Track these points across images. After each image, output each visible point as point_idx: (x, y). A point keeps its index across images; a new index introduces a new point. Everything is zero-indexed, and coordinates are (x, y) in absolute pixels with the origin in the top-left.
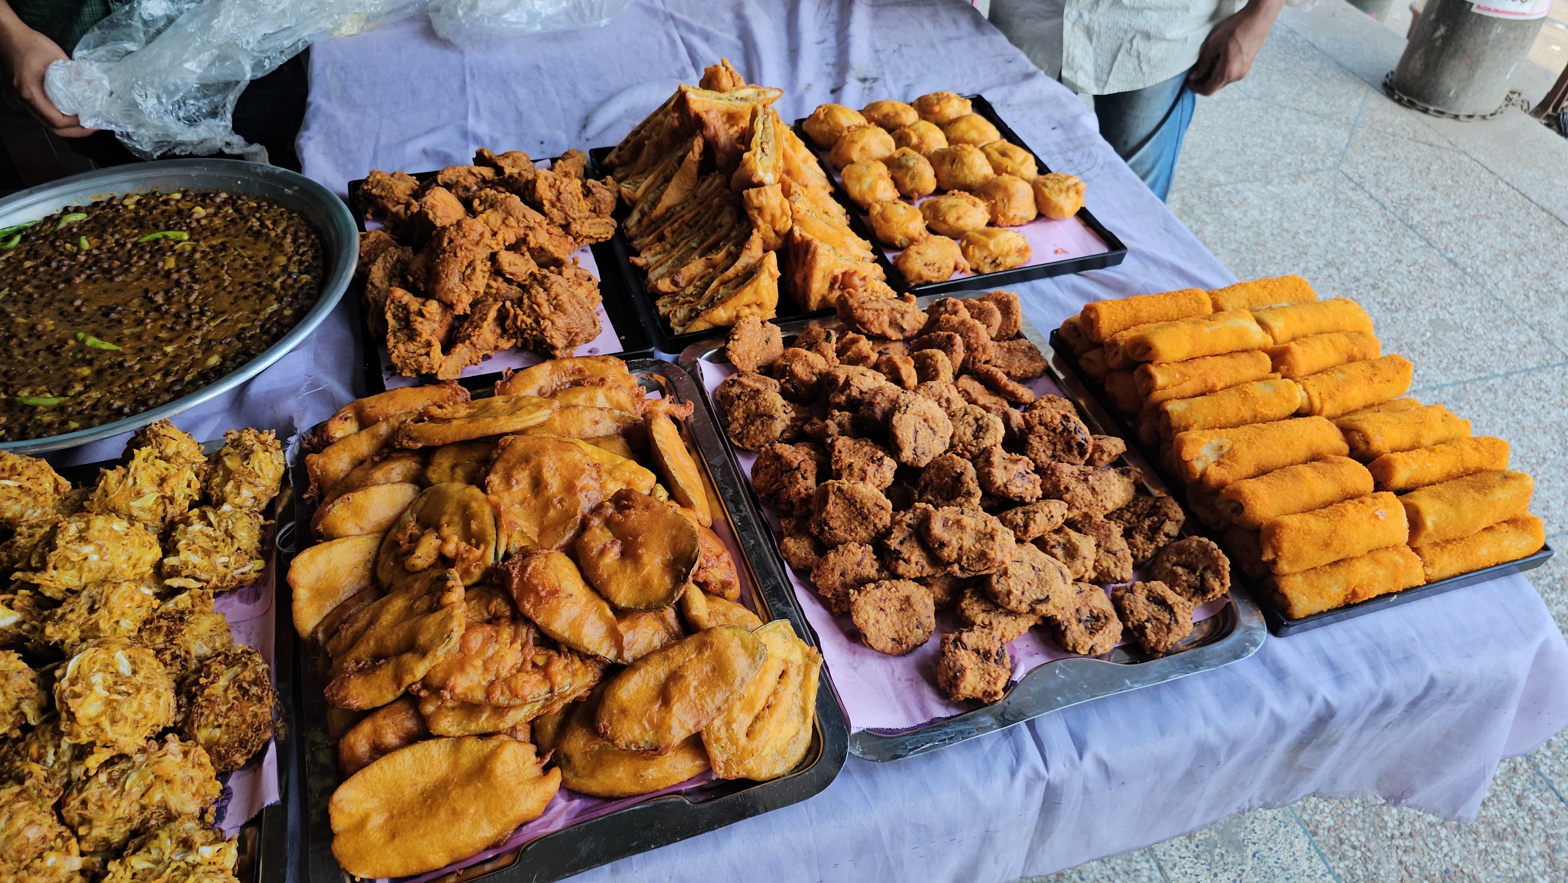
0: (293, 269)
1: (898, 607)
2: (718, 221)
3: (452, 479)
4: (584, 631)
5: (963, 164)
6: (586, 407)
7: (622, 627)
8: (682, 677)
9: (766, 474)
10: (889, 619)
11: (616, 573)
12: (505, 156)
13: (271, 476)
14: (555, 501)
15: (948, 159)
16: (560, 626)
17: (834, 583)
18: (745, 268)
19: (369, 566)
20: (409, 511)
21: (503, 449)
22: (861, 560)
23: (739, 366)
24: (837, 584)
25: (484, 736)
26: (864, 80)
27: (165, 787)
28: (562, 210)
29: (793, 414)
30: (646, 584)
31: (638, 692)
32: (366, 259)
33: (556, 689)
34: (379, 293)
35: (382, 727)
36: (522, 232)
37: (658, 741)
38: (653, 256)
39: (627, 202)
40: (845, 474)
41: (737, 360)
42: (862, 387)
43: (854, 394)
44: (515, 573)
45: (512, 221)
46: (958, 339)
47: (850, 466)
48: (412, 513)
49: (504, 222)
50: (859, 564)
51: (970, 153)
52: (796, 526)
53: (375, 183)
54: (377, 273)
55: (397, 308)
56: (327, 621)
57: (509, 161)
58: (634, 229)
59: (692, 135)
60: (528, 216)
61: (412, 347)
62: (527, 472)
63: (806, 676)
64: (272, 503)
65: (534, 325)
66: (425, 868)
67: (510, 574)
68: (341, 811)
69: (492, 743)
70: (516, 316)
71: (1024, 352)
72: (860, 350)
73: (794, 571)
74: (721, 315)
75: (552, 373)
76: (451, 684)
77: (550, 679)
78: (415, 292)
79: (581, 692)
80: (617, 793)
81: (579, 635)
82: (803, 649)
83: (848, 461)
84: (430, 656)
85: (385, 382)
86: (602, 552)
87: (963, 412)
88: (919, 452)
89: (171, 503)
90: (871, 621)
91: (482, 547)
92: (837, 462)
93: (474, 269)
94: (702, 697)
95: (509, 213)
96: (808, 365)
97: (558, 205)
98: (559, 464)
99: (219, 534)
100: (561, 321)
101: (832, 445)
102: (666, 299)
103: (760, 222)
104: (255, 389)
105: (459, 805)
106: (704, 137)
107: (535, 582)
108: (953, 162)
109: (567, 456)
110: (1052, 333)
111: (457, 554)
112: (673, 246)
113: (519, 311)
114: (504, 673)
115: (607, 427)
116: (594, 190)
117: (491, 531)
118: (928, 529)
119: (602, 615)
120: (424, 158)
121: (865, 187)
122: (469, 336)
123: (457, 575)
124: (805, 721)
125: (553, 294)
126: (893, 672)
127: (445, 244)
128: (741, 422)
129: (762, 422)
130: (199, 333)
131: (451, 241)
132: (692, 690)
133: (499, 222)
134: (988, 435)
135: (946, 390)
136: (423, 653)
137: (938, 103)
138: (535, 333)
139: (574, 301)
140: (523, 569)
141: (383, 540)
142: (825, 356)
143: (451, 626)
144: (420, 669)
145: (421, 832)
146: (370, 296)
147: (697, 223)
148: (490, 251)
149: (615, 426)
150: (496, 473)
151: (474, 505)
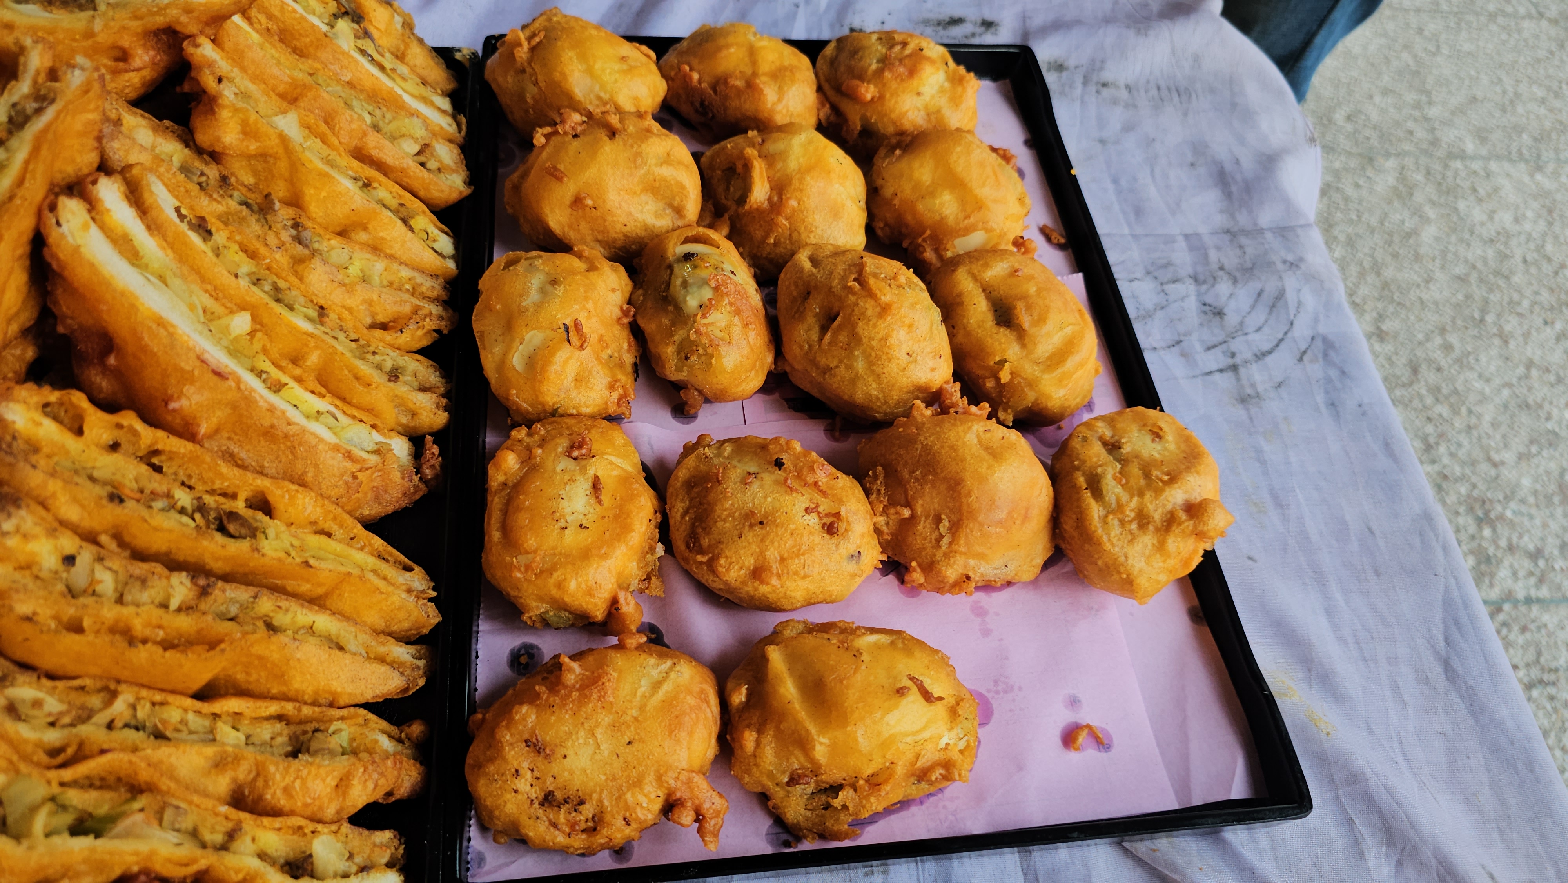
5: (855, 339)
15: (815, 307)
108: (828, 320)
137: (879, 73)
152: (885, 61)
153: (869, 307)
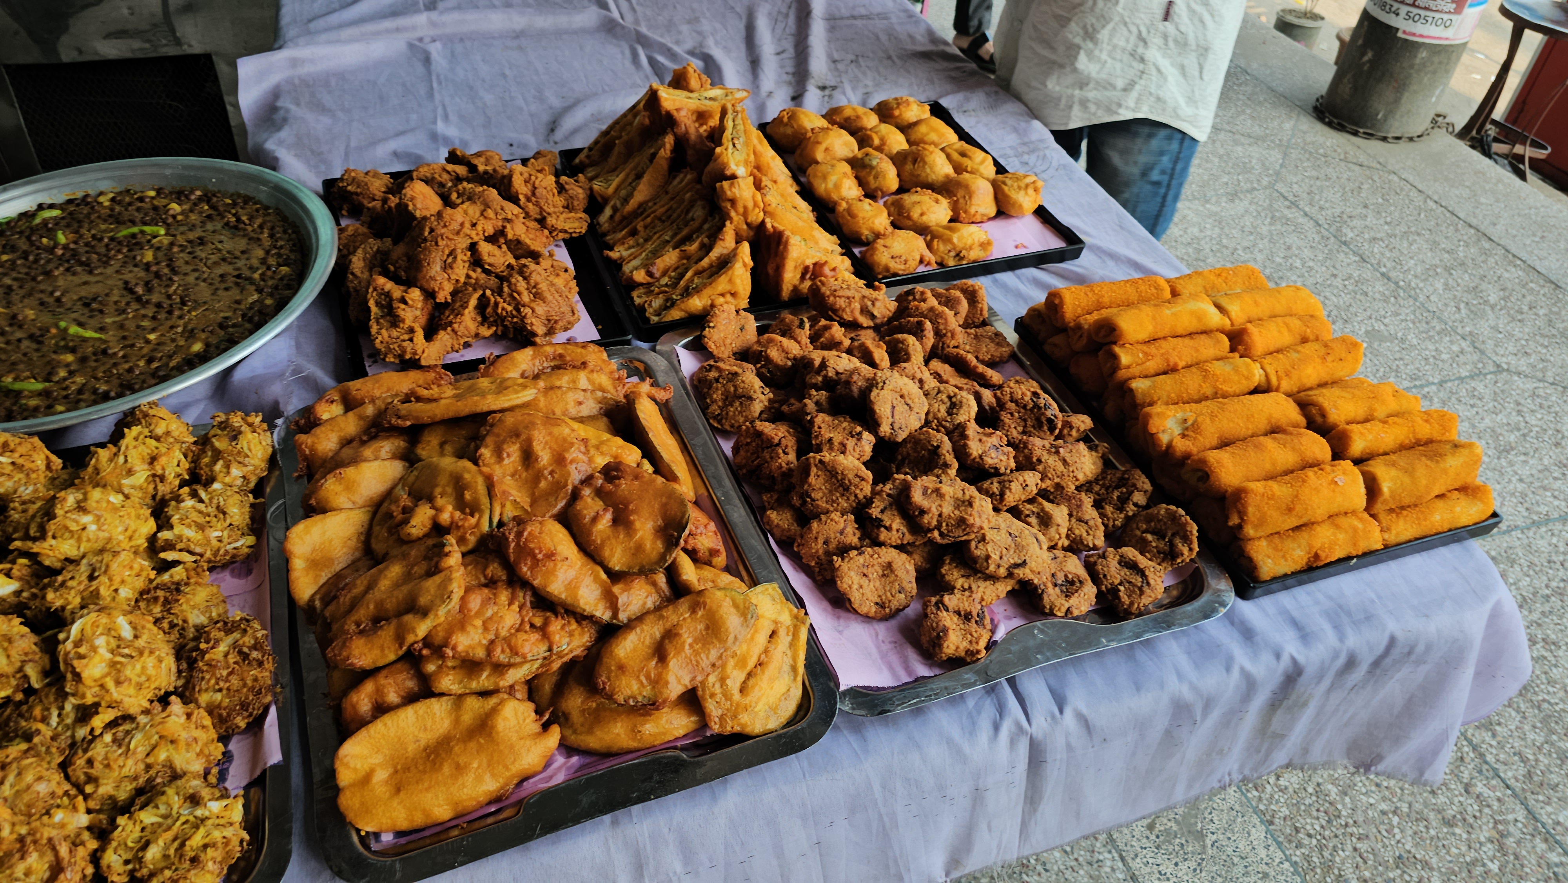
0: (272, 261)
1: (881, 573)
2: (690, 215)
3: (442, 454)
4: (580, 593)
5: (925, 163)
6: (570, 389)
7: (616, 589)
8: (677, 635)
9: (747, 451)
10: (872, 584)
11: (609, 538)
12: (478, 154)
13: (260, 456)
14: (546, 473)
15: (909, 159)
16: (557, 587)
17: (817, 551)
18: (718, 258)
19: (362, 538)
20: (400, 486)
21: (492, 425)
22: (844, 529)
23: (715, 353)
24: (821, 552)
25: (484, 694)
26: (823, 88)
27: (170, 747)
28: (537, 204)
29: (771, 395)
30: (639, 548)
31: (635, 650)
32: (345, 252)
33: (555, 647)
34: (360, 283)
35: (384, 686)
36: (500, 223)
37: (656, 696)
38: (627, 250)
39: (599, 199)
40: (825, 448)
41: (713, 346)
42: (838, 368)
43: (830, 374)
44: (511, 537)
45: (490, 213)
46: (928, 325)
47: (830, 440)
48: (403, 488)
49: (482, 214)
50: (842, 533)
51: (931, 153)
52: (777, 500)
53: (350, 180)
54: (357, 263)
55: (380, 295)
56: (323, 590)
57: (482, 159)
58: (606, 225)
59: (664, 133)
60: (506, 208)
61: (395, 333)
62: (518, 445)
63: (795, 636)
64: (261, 483)
65: (514, 312)
66: (429, 821)
67: (507, 539)
68: (347, 765)
69: (493, 701)
70: (496, 304)
71: (990, 338)
72: (833, 336)
73: (777, 543)
74: (697, 303)
75: (534, 358)
76: (453, 642)
77: (548, 639)
78: (398, 281)
79: (578, 652)
80: (615, 749)
81: (576, 596)
82: (791, 611)
83: (828, 435)
84: (431, 616)
85: (368, 369)
86: (595, 519)
87: (936, 391)
88: (896, 427)
89: (162, 482)
90: (855, 586)
91: (477, 516)
92: (817, 437)
93: (455, 258)
94: (697, 653)
95: (487, 206)
96: (783, 351)
97: (534, 199)
98: (548, 438)
99: (212, 510)
100: (540, 309)
101: (811, 422)
102: (641, 290)
103: (733, 214)
104: (239, 375)
105: (462, 760)
106: (675, 135)
107: (532, 545)
108: (915, 161)
109: (556, 431)
110: (1016, 321)
111: (452, 523)
112: (646, 240)
113: (499, 299)
114: (504, 633)
115: (590, 407)
116: (567, 187)
117: (485, 500)
118: (908, 497)
119: (596, 579)
120: (395, 159)
121: (830, 185)
122: (451, 324)
123: (454, 541)
124: (795, 679)
125: (532, 282)
126: (877, 635)
127: (426, 234)
128: (720, 403)
129: (741, 403)
130: (181, 322)
131: (432, 230)
132: (687, 647)
133: (478, 214)
134: (962, 412)
135: (918, 371)
136: (424, 613)
137: (898, 107)
138: (515, 320)
139: (552, 290)
140: (519, 534)
141: (374, 514)
142: (799, 343)
143: (450, 588)
144: (422, 628)
145: (426, 785)
146: (351, 285)
147: (669, 217)
148: (470, 241)
149: (598, 406)
150: (487, 447)
151: (467, 476)
152: (898, 104)
153: (927, 153)
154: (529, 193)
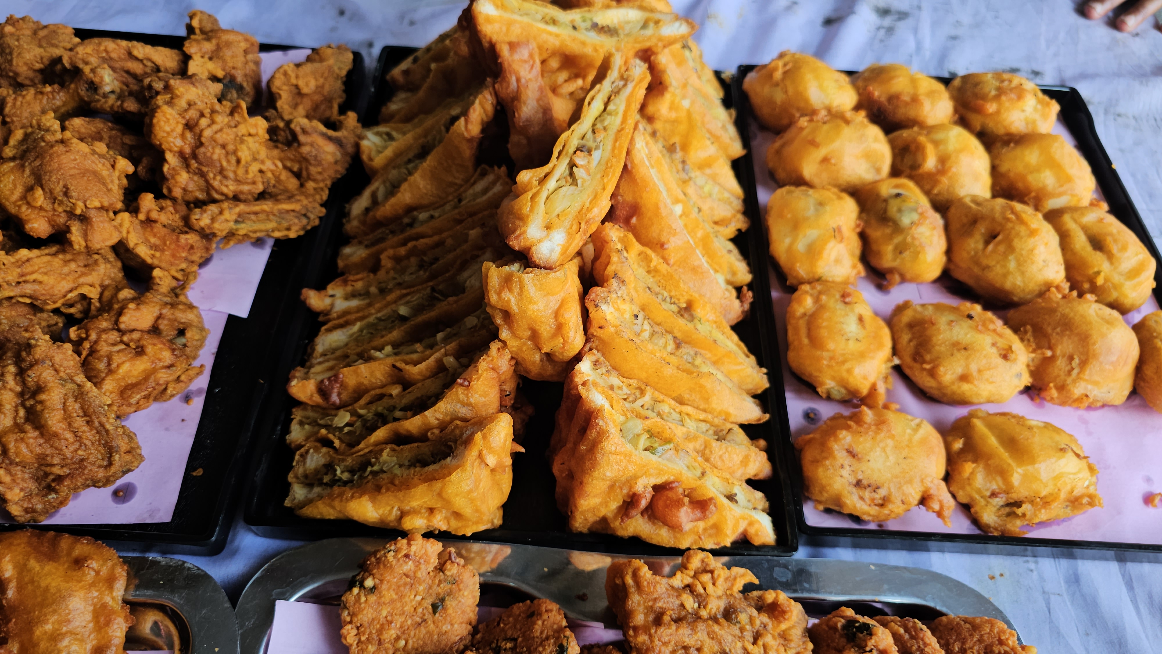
5: (1011, 249)
15: (982, 229)
18: (443, 426)
38: (347, 298)
51: (1033, 233)
74: (367, 507)
102: (309, 413)
106: (496, 94)
108: (991, 237)
112: (379, 294)
137: (997, 97)
147: (433, 262)
154: (187, 150)
